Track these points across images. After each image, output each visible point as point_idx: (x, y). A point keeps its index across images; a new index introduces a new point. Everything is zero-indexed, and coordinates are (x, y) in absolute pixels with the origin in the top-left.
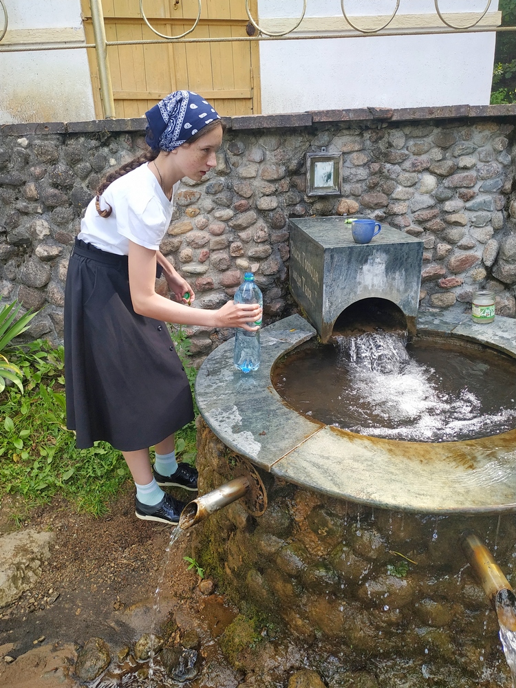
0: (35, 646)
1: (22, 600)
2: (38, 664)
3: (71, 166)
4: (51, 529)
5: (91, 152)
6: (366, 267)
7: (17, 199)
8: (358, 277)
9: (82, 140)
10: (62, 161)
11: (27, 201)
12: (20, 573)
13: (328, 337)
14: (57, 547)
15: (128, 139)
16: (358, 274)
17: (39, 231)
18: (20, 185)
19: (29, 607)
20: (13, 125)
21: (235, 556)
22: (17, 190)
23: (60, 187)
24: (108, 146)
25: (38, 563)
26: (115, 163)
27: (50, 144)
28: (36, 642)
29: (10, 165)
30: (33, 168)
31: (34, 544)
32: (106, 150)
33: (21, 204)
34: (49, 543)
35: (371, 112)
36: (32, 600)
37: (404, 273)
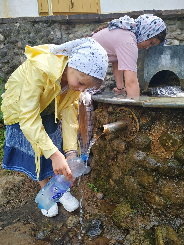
0: (14, 223)
1: (8, 204)
2: (15, 231)
3: (36, 35)
4: (23, 176)
5: (44, 29)
6: (162, 56)
7: (14, 48)
8: (159, 60)
9: (41, 24)
10: (32, 32)
11: (18, 49)
12: (8, 191)
13: (147, 88)
14: (26, 183)
15: (59, 25)
16: (159, 59)
17: (22, 61)
18: (15, 43)
19: (12, 207)
20: (14, 18)
21: (117, 172)
22: (14, 45)
23: (31, 43)
24: (50, 27)
25: (17, 188)
26: (53, 33)
27: (28, 25)
28: (15, 221)
29: (12, 35)
30: (21, 36)
31: (15, 181)
32: (50, 28)
33: (16, 51)
34: (22, 181)
35: (154, 11)
36: (14, 204)
37: (178, 59)
